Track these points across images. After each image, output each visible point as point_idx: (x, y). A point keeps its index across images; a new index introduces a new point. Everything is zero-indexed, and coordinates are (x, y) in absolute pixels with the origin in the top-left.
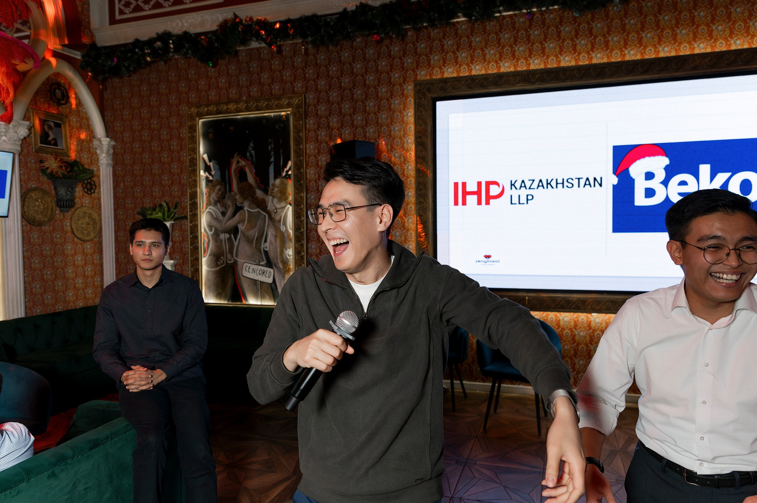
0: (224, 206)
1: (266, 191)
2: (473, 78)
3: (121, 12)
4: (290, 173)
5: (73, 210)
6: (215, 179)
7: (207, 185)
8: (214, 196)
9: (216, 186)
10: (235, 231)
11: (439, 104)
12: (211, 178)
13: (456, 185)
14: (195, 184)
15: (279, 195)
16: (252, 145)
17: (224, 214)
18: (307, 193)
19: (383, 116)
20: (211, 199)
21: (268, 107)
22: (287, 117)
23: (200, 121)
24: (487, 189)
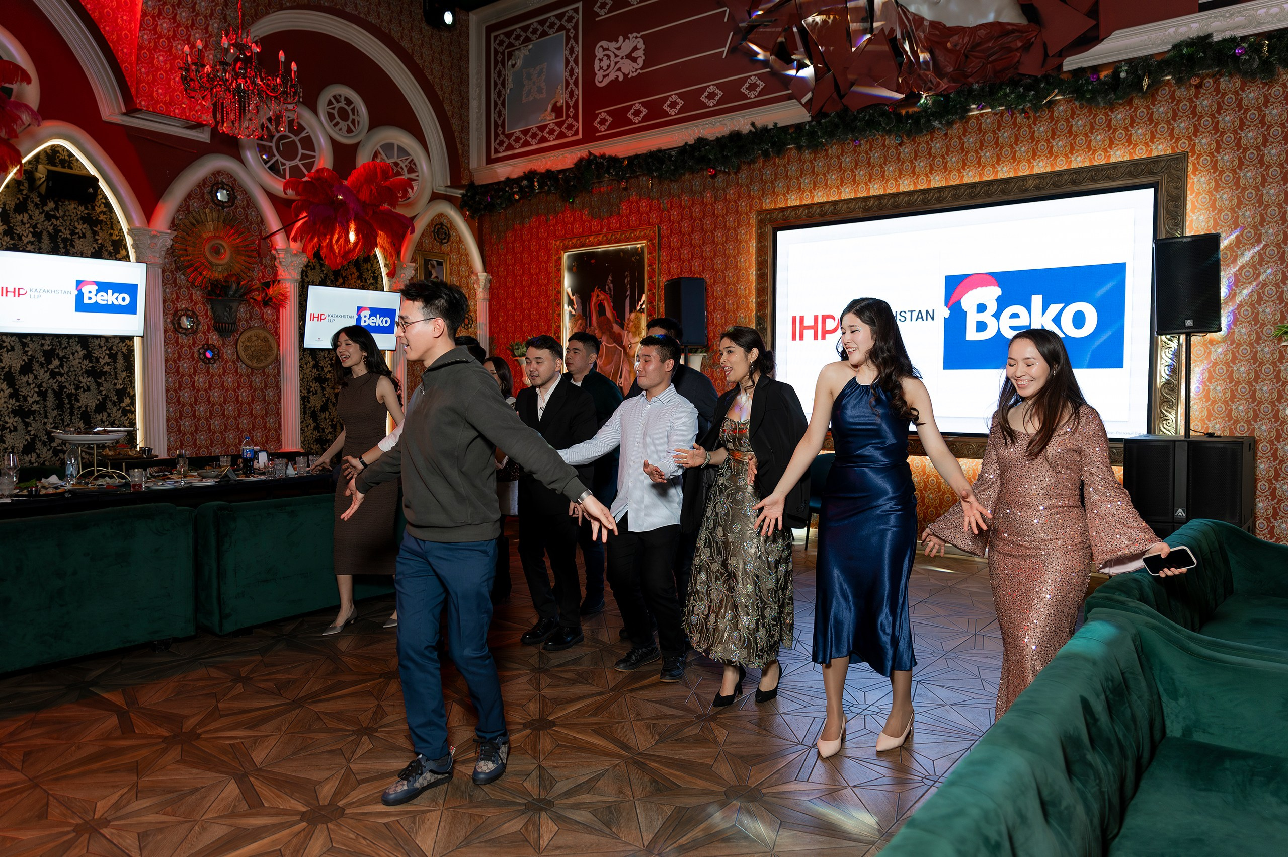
1: (622, 326)
2: (809, 208)
6: (576, 313)
7: (570, 319)
8: (576, 330)
9: (578, 320)
11: (779, 234)
12: (573, 312)
13: (794, 318)
14: (559, 318)
15: (634, 329)
16: (610, 278)
21: (627, 240)
22: (642, 248)
23: (566, 254)
24: (824, 322)
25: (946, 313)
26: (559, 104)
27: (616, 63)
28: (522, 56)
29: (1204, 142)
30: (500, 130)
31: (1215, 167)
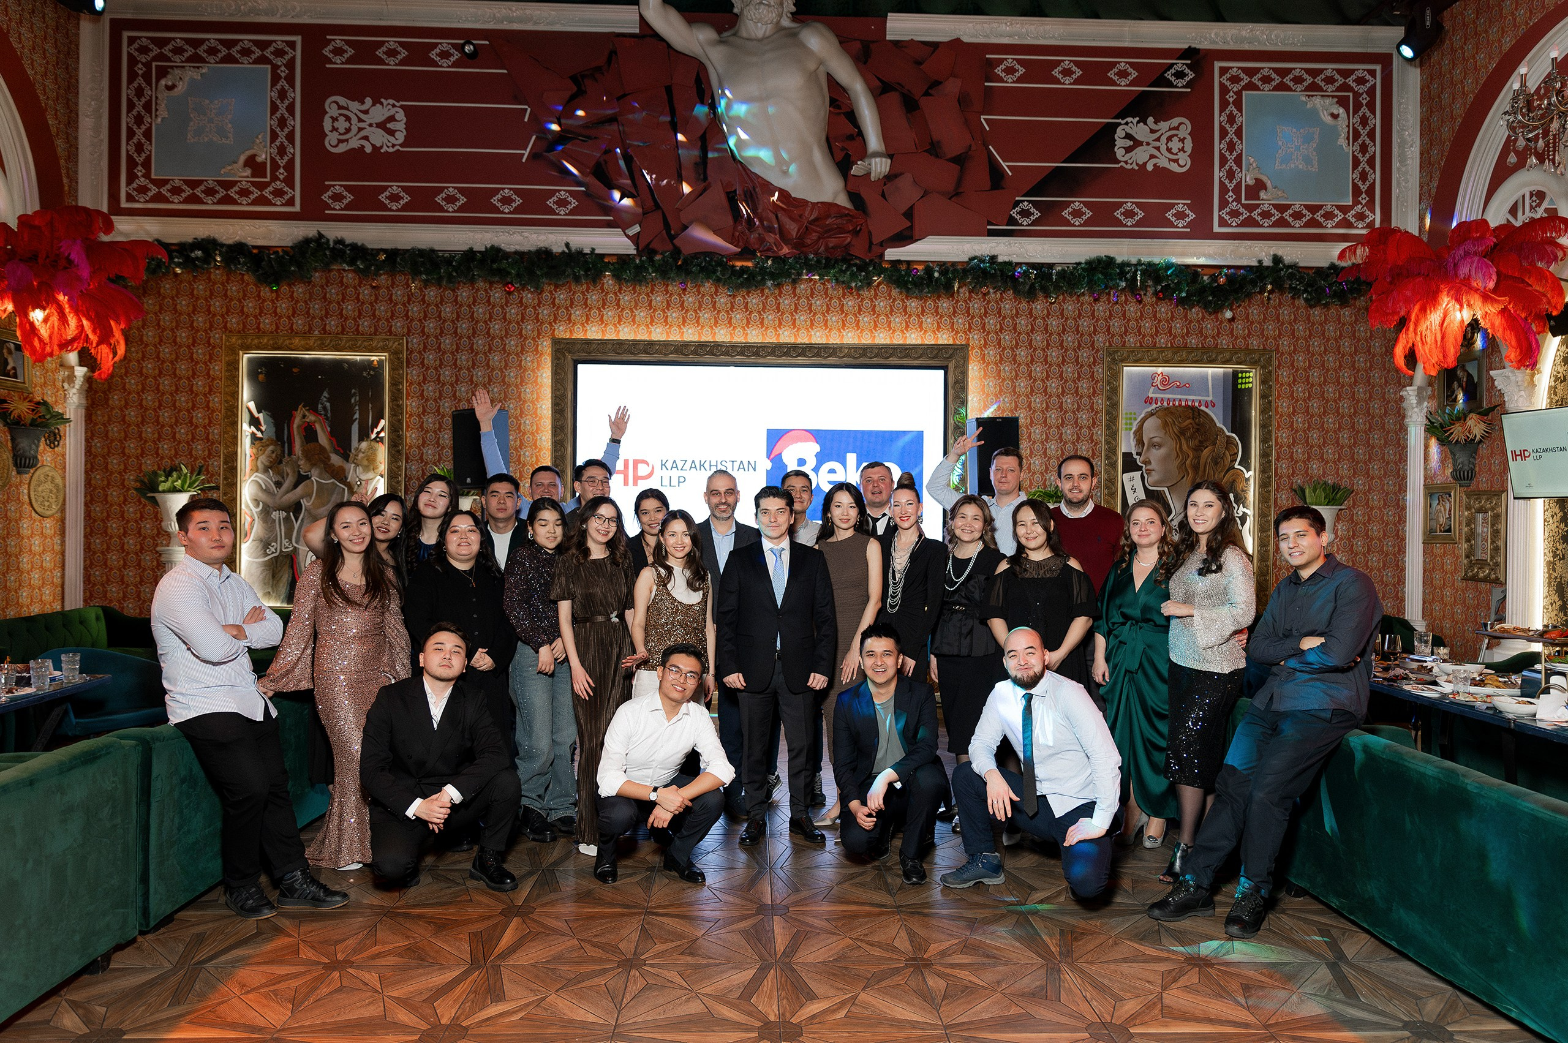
0: (281, 474)
1: (346, 457)
2: (620, 343)
3: (130, 198)
4: (382, 434)
5: (32, 471)
6: (265, 437)
7: (252, 443)
8: (263, 459)
9: (268, 446)
10: (296, 508)
11: (580, 366)
12: (259, 435)
14: (234, 441)
15: (365, 463)
17: (278, 484)
18: (407, 462)
19: (511, 374)
20: (259, 463)
21: (353, 349)
22: (381, 362)
23: (246, 356)
24: (635, 468)
25: (768, 465)
26: (259, 159)
27: (360, 129)
28: (187, 79)
29: (975, 338)
30: (140, 171)
31: (983, 359)
